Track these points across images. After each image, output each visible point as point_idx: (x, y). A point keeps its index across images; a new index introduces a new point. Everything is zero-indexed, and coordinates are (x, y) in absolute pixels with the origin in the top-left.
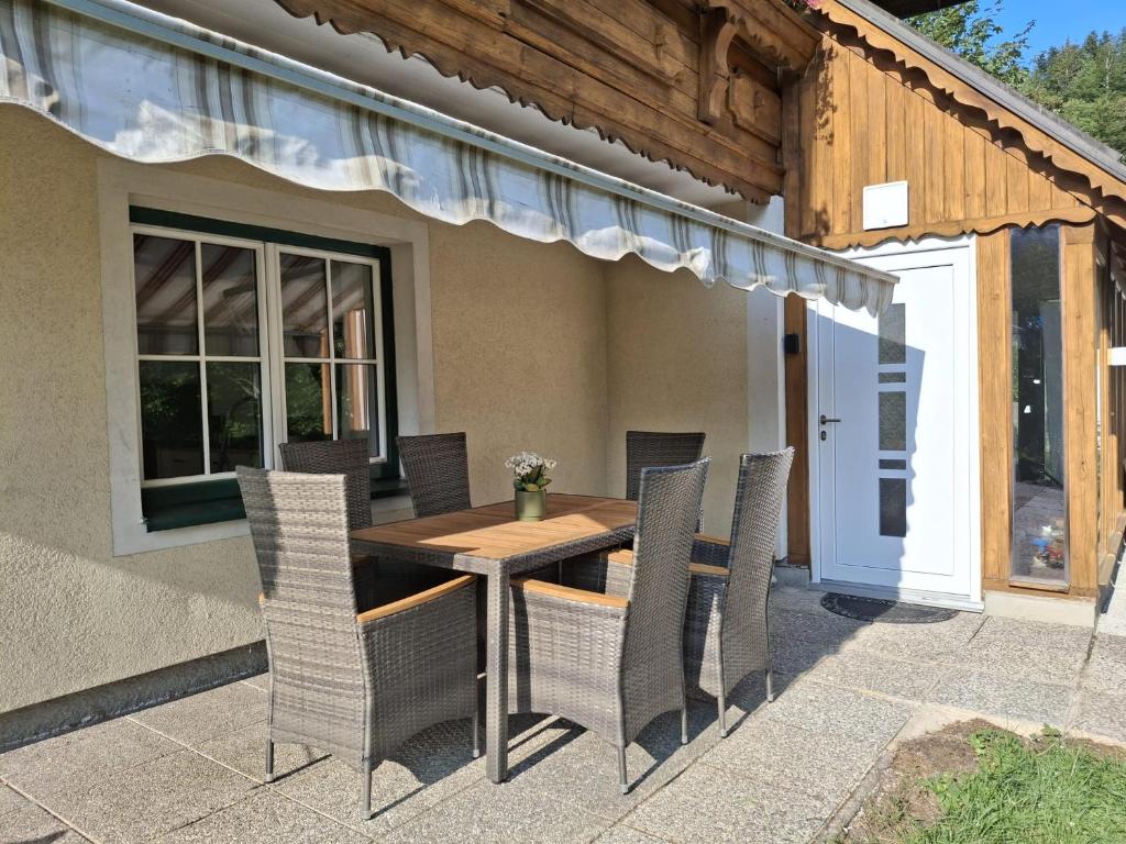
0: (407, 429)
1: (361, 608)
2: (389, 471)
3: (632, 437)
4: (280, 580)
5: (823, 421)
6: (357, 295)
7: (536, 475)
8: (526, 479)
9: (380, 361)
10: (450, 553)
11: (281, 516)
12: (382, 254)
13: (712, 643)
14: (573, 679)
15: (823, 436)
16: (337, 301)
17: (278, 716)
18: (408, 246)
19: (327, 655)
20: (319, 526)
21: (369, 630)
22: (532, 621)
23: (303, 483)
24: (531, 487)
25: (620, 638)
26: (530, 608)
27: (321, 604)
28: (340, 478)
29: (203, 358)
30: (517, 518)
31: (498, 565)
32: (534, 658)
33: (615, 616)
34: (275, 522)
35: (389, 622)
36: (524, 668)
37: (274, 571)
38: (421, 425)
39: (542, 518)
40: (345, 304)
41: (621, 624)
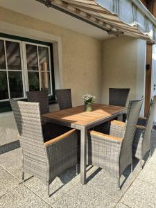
0: (57, 88)
1: (45, 141)
2: (53, 98)
3: (110, 89)
4: (23, 131)
5: (155, 85)
6: (45, 59)
7: (90, 100)
8: (88, 101)
9: (50, 72)
10: (70, 122)
11: (22, 114)
12: (50, 45)
13: (139, 146)
14: (105, 158)
15: (154, 89)
16: (40, 60)
17: (25, 166)
18: (57, 42)
19: (36, 152)
20: (32, 117)
21: (47, 147)
22: (92, 142)
23: (27, 105)
24: (89, 103)
25: (120, 149)
26: (92, 138)
27: (34, 139)
28: (38, 104)
29: (7, 70)
30: (85, 111)
31: (84, 127)
32: (93, 151)
33: (119, 143)
34: (21, 115)
35: (53, 145)
36: (90, 154)
37: (21, 129)
38: (60, 87)
39: (92, 111)
40: (42, 61)
41: (120, 145)
